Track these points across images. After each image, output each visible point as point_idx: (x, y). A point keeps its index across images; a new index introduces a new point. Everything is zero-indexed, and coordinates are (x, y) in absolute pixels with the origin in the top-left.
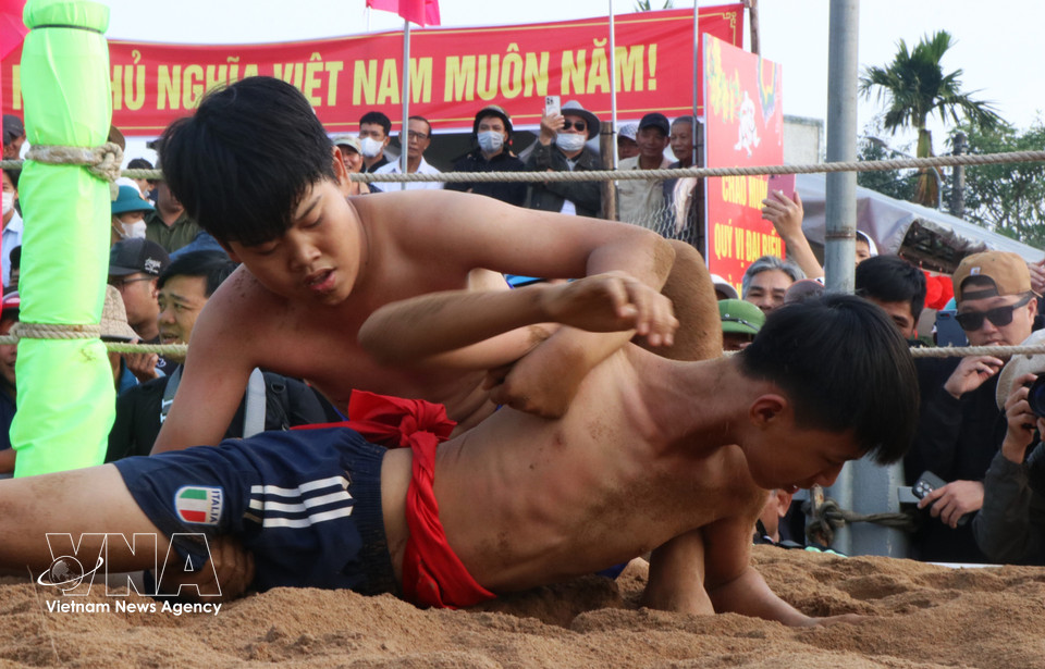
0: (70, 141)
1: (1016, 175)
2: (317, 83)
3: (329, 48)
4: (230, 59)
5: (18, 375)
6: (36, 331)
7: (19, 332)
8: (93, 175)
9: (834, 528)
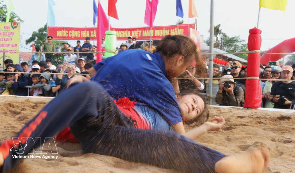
1: (229, 43)
2: (138, 34)
3: (140, 29)
4: (126, 30)
8: (114, 54)
9: (210, 99)
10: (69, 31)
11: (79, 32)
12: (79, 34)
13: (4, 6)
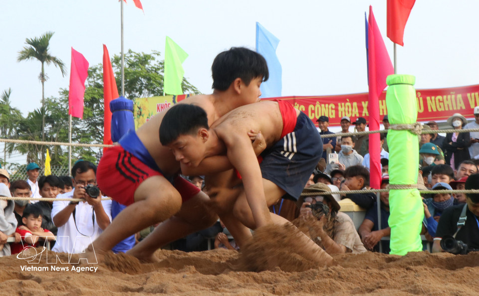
0: (403, 122)
4: (452, 93)
5: (390, 202)
6: (395, 187)
7: (389, 188)
8: (412, 133)
10: (309, 104)
11: (334, 107)
12: (334, 112)
13: (161, 63)
